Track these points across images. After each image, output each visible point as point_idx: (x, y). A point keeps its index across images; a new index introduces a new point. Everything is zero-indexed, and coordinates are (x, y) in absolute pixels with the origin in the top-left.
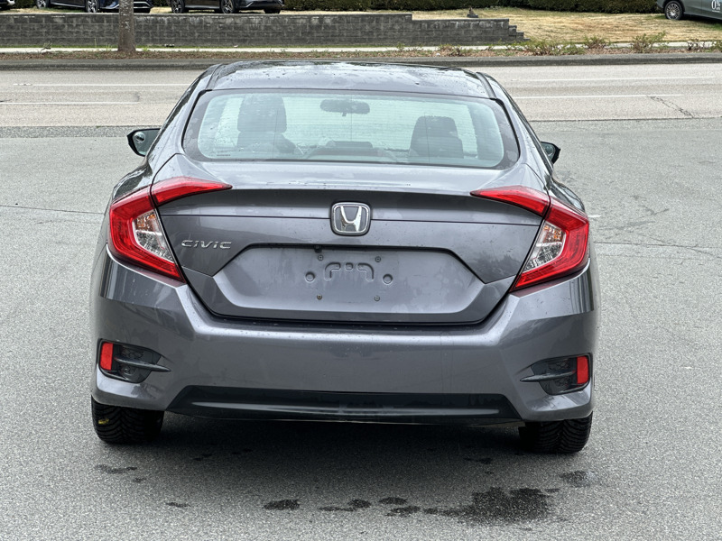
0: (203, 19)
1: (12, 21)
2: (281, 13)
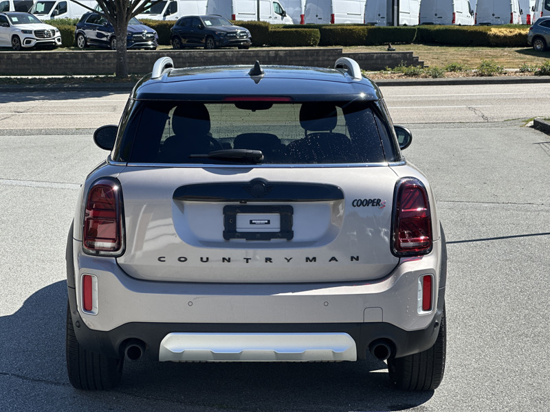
0: (192, 53)
1: (58, 57)
2: (250, 49)
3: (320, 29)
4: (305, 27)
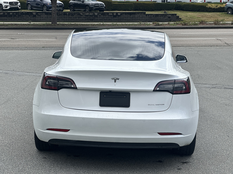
2: (104, 12)
3: (134, 3)
4: (127, 3)
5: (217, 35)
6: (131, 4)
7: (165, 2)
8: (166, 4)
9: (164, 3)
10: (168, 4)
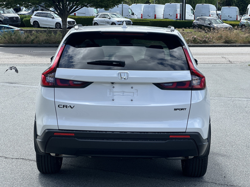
3: (150, 21)
4: (143, 20)
5: (224, 53)
6: (148, 22)
7: (183, 20)
8: (184, 22)
9: (181, 21)
10: (186, 22)
